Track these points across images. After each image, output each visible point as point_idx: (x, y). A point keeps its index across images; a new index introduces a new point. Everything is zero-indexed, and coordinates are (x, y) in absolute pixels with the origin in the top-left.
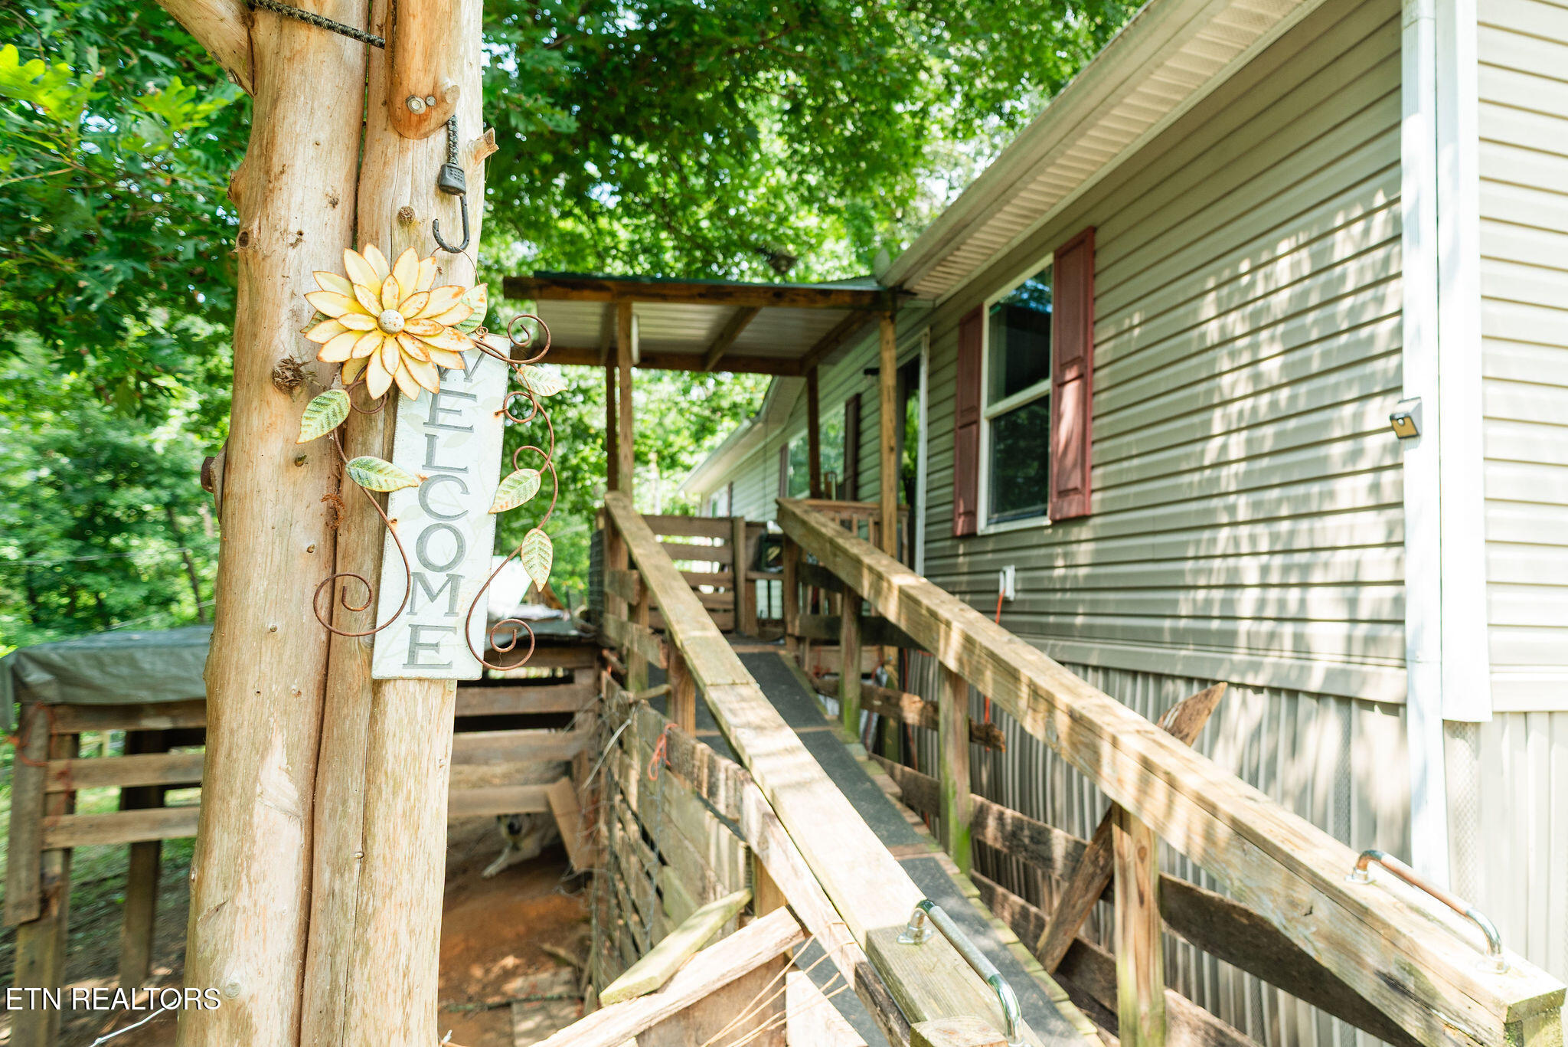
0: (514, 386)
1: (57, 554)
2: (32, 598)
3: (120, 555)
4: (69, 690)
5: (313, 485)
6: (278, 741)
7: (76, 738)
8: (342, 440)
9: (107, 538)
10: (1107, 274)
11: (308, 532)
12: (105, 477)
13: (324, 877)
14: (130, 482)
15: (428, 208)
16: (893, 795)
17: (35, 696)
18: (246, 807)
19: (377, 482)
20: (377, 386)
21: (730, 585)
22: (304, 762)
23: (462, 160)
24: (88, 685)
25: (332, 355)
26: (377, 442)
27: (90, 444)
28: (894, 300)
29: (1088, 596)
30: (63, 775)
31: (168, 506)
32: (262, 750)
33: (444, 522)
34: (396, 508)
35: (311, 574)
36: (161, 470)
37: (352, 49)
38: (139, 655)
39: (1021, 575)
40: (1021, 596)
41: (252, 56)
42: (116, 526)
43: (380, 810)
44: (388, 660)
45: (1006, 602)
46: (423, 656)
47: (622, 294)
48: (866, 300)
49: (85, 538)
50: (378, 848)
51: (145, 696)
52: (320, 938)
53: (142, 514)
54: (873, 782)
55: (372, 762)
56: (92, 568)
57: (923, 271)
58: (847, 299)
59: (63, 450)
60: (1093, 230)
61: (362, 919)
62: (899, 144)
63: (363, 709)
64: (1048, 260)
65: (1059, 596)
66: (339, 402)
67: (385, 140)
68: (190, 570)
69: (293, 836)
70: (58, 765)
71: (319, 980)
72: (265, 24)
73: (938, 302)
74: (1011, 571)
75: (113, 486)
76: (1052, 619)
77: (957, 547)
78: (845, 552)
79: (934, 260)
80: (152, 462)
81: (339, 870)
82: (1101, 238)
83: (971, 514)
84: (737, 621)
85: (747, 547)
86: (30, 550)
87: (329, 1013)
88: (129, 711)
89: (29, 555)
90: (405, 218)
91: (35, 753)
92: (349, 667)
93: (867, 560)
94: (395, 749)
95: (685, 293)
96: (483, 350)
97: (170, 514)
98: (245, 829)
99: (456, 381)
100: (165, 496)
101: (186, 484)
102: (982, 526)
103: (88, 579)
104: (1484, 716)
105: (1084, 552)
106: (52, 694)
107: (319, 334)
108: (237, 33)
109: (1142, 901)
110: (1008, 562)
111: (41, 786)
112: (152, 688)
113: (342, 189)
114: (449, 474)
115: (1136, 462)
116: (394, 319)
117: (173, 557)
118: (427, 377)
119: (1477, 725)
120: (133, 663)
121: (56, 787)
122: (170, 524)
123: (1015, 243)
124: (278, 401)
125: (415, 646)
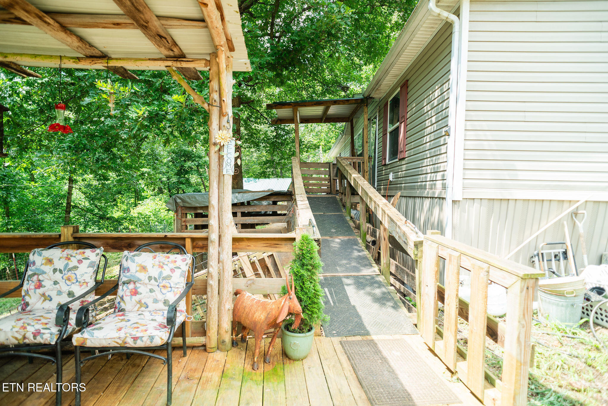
0: (236, 143)
1: (174, 179)
2: (170, 191)
3: (188, 180)
4: (184, 204)
5: (217, 155)
6: (215, 181)
7: (186, 214)
8: (219, 150)
9: (184, 175)
10: (410, 92)
11: (217, 160)
12: (183, 159)
13: (220, 194)
14: (189, 160)
15: (227, 125)
16: (353, 227)
17: (178, 205)
18: (213, 187)
19: (223, 154)
20: (222, 145)
21: (329, 181)
22: (218, 183)
23: (230, 119)
24: (188, 203)
25: (217, 142)
26: (222, 150)
27: (179, 150)
28: (367, 100)
29: (404, 179)
30: (184, 221)
31: (197, 166)
32: (214, 181)
33: (229, 158)
34: (224, 157)
35: (217, 164)
36: (195, 156)
37: (219, 108)
38: (196, 196)
39: (394, 174)
40: (394, 180)
41: (209, 110)
42: (187, 172)
43: (224, 187)
44: (224, 172)
45: (391, 182)
46: (228, 172)
47: (295, 106)
48: (359, 101)
49: (180, 176)
50: (224, 191)
51: (198, 205)
52: (220, 200)
53: (191, 168)
54: (349, 224)
55: (224, 183)
56: (182, 183)
57: (373, 92)
58: (354, 101)
59: (173, 152)
60: (407, 81)
61: (224, 198)
62: (382, 47)
63: (223, 178)
64: (399, 89)
65: (400, 179)
66: (219, 146)
67: (222, 117)
68: (203, 184)
69: (217, 190)
70: (184, 219)
71: (220, 204)
72: (210, 106)
73: (381, 99)
74: (391, 174)
75: (185, 161)
76: (398, 185)
77: (383, 168)
78: (346, 169)
79: (375, 89)
80: (193, 154)
81: (221, 194)
82: (409, 82)
83: (385, 159)
84: (331, 190)
85: (333, 171)
86: (169, 179)
87: (221, 207)
88: (195, 208)
89: (168, 180)
90: (224, 126)
91: (179, 217)
92: (221, 173)
93: (349, 171)
94: (226, 182)
95: (311, 104)
96: (232, 140)
97: (198, 168)
98: (213, 189)
99: (230, 143)
100: (197, 164)
101: (201, 160)
102: (387, 162)
103: (181, 186)
104: (461, 199)
105: (404, 167)
106: (181, 204)
107: (216, 140)
108: (208, 107)
109: (385, 240)
110: (390, 171)
111: (181, 224)
112: (199, 203)
113: (218, 123)
114: (230, 153)
115: (413, 143)
116: (223, 137)
117: (199, 180)
118: (227, 143)
119: (459, 201)
120: (195, 198)
121: (183, 224)
122: (198, 171)
123: (395, 83)
124: (213, 146)
125: (227, 171)
